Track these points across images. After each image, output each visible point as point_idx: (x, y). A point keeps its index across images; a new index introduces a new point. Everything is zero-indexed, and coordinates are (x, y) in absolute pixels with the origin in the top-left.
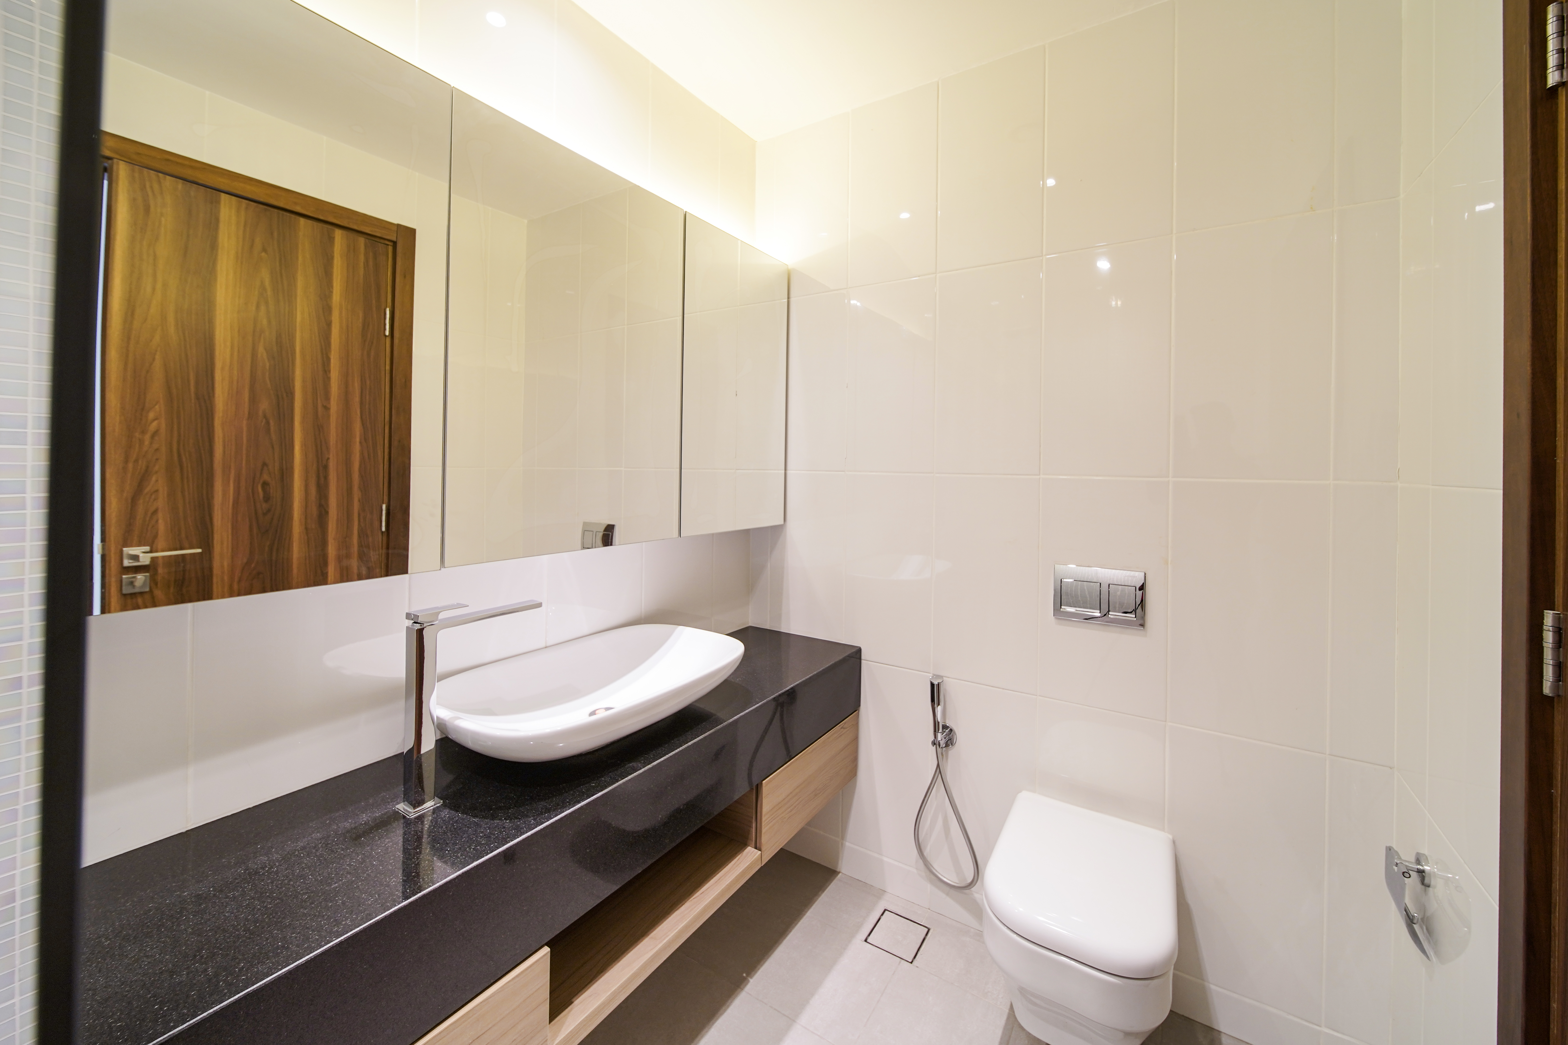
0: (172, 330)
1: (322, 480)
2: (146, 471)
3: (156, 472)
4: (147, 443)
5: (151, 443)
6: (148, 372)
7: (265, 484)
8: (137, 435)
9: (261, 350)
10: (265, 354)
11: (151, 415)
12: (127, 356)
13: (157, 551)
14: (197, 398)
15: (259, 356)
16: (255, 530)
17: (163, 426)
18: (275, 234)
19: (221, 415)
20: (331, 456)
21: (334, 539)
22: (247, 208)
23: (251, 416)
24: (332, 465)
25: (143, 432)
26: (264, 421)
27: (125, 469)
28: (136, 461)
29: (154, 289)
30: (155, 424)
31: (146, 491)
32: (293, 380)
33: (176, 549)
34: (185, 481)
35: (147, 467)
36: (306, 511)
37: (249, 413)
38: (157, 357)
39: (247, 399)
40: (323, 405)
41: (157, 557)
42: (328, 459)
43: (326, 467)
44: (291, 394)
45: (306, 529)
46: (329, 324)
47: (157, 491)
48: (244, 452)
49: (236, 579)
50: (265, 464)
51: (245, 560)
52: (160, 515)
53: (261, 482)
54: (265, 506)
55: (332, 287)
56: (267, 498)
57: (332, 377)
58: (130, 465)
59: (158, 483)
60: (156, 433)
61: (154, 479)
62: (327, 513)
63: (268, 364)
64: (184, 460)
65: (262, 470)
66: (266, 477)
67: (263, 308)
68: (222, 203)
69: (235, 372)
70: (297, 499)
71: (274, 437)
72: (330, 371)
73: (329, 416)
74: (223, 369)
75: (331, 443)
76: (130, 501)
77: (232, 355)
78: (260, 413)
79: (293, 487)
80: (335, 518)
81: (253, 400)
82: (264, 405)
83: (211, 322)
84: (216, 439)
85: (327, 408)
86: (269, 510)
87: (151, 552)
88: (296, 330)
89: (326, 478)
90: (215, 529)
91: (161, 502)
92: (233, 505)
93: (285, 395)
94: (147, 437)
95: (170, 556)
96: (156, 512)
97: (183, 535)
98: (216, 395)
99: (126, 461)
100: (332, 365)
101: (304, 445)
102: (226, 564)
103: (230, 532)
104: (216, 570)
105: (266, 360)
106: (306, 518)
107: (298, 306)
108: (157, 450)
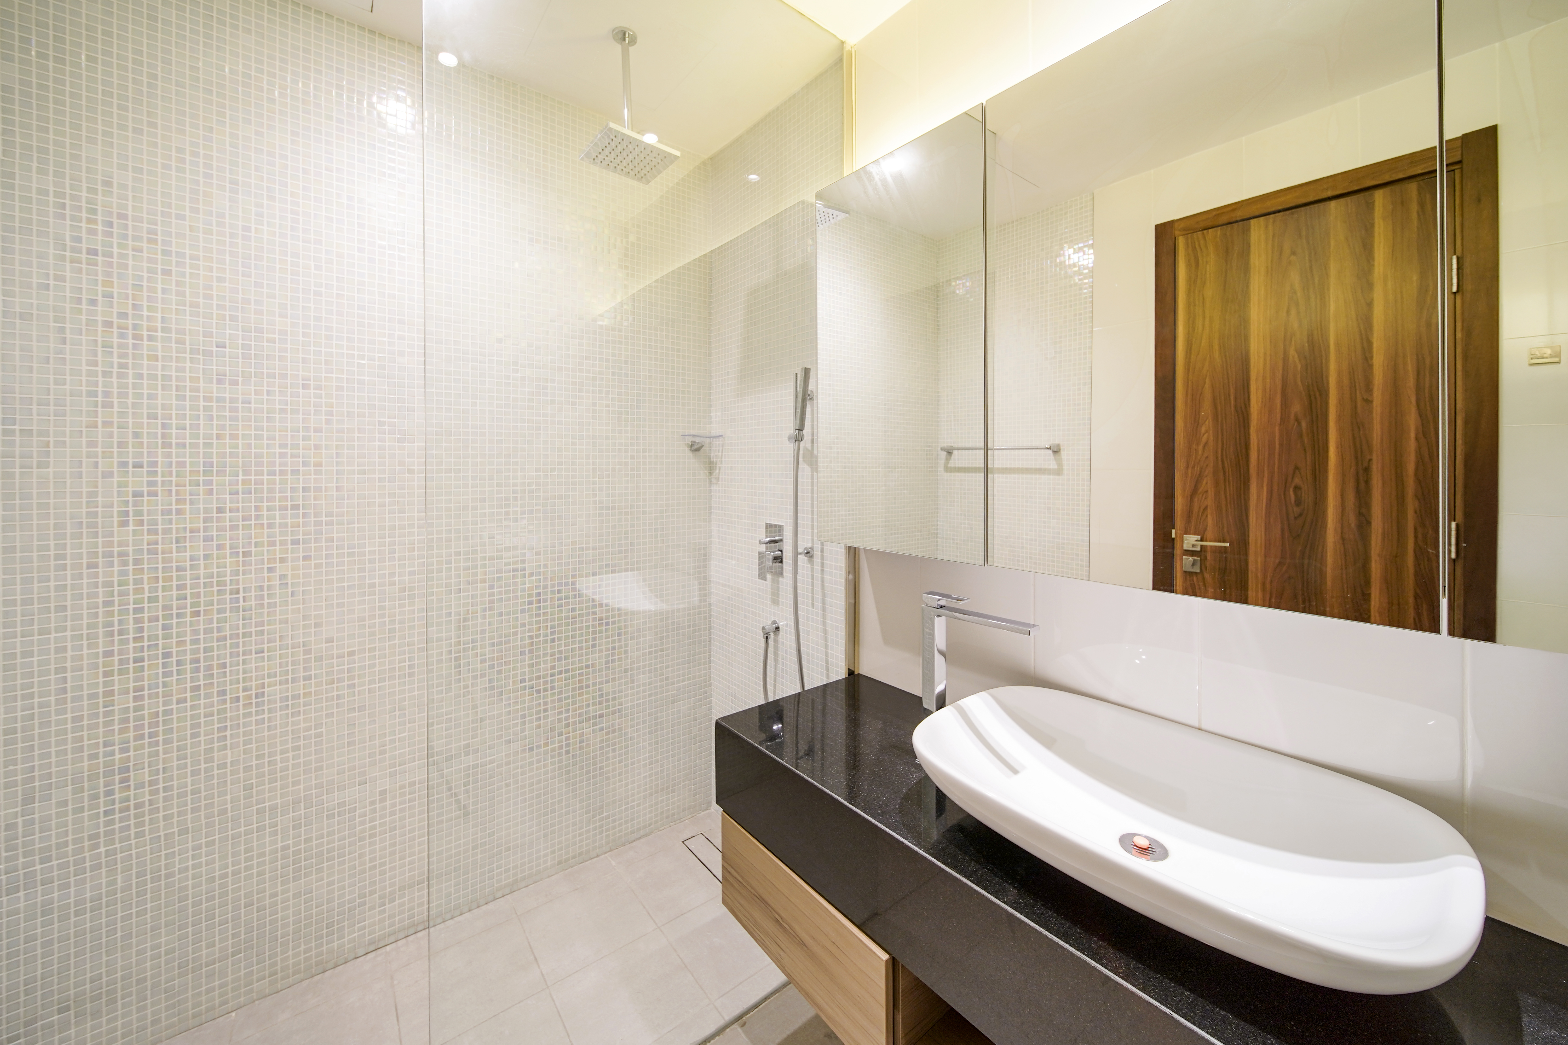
0: (1217, 355)
1: (1362, 485)
2: (1200, 475)
3: (1207, 476)
4: (1200, 452)
5: (1203, 451)
6: (1201, 395)
7: (1297, 488)
8: (1194, 446)
9: (1292, 352)
10: (1296, 356)
11: (1203, 430)
12: (1188, 383)
13: (1206, 541)
14: (1236, 410)
15: (1291, 359)
16: (1287, 534)
17: (1211, 437)
18: (1304, 233)
19: (1256, 422)
20: (1374, 457)
21: (1379, 555)
22: (1274, 222)
23: (1283, 420)
24: (1375, 468)
25: (1198, 444)
26: (1296, 424)
27: (1186, 473)
28: (1193, 467)
29: (1204, 325)
30: (1206, 435)
31: (1200, 490)
32: (1327, 377)
33: (1220, 541)
34: (1227, 483)
35: (1201, 472)
36: (1342, 519)
37: (1281, 419)
38: (1207, 380)
39: (1279, 405)
40: (1363, 398)
41: (1206, 546)
42: (1371, 460)
43: (1367, 470)
44: (1323, 392)
45: (1343, 539)
46: (1370, 305)
47: (1207, 491)
48: (1277, 457)
49: (1269, 579)
50: (1297, 468)
51: (1277, 561)
52: (1209, 511)
53: (1293, 485)
54: (1297, 510)
55: (1373, 260)
56: (1298, 503)
57: (1374, 364)
58: (1190, 471)
59: (1207, 483)
60: (1206, 444)
61: (1205, 482)
62: (1369, 523)
63: (1299, 366)
64: (1226, 465)
65: (1294, 473)
66: (1297, 481)
67: (1293, 312)
68: (1252, 228)
69: (1268, 381)
70: (1332, 506)
71: (1306, 440)
72: (1372, 357)
73: (1371, 412)
74: (1257, 379)
75: (1375, 442)
76: (1189, 498)
77: (1265, 364)
78: (1292, 417)
79: (1327, 492)
80: (1380, 531)
81: (1285, 404)
82: (1297, 408)
83: (1247, 339)
84: (1252, 446)
85: (1368, 402)
86: (1301, 515)
87: (1202, 540)
88: (1329, 322)
89: (1367, 482)
90: (1251, 527)
91: (1210, 502)
92: (1266, 506)
93: (1317, 394)
94: (1201, 447)
95: (1216, 547)
96: (1206, 508)
97: (1225, 530)
98: (1252, 405)
99: (1187, 467)
100: (1375, 350)
101: (1340, 447)
102: (1259, 561)
103: (1263, 530)
104: (1251, 567)
105: (1297, 361)
106: (1342, 527)
107: (1331, 295)
108: (1207, 457)
